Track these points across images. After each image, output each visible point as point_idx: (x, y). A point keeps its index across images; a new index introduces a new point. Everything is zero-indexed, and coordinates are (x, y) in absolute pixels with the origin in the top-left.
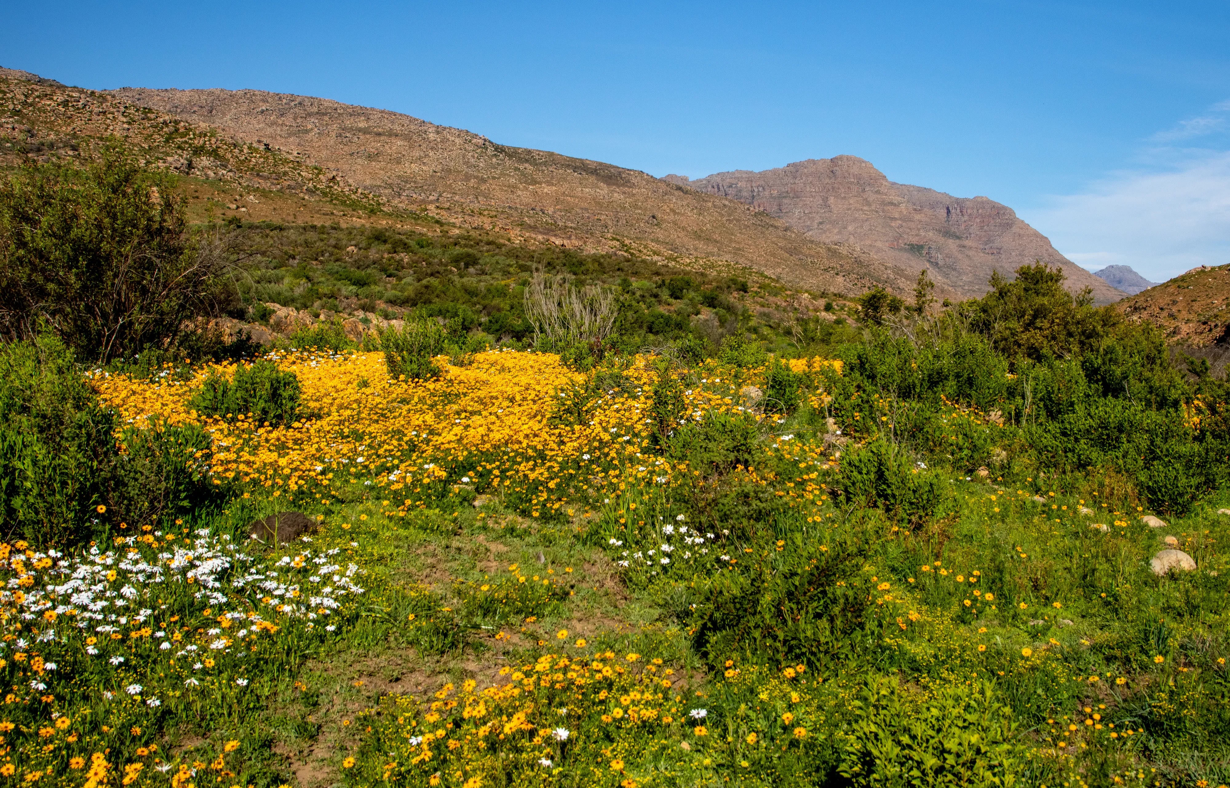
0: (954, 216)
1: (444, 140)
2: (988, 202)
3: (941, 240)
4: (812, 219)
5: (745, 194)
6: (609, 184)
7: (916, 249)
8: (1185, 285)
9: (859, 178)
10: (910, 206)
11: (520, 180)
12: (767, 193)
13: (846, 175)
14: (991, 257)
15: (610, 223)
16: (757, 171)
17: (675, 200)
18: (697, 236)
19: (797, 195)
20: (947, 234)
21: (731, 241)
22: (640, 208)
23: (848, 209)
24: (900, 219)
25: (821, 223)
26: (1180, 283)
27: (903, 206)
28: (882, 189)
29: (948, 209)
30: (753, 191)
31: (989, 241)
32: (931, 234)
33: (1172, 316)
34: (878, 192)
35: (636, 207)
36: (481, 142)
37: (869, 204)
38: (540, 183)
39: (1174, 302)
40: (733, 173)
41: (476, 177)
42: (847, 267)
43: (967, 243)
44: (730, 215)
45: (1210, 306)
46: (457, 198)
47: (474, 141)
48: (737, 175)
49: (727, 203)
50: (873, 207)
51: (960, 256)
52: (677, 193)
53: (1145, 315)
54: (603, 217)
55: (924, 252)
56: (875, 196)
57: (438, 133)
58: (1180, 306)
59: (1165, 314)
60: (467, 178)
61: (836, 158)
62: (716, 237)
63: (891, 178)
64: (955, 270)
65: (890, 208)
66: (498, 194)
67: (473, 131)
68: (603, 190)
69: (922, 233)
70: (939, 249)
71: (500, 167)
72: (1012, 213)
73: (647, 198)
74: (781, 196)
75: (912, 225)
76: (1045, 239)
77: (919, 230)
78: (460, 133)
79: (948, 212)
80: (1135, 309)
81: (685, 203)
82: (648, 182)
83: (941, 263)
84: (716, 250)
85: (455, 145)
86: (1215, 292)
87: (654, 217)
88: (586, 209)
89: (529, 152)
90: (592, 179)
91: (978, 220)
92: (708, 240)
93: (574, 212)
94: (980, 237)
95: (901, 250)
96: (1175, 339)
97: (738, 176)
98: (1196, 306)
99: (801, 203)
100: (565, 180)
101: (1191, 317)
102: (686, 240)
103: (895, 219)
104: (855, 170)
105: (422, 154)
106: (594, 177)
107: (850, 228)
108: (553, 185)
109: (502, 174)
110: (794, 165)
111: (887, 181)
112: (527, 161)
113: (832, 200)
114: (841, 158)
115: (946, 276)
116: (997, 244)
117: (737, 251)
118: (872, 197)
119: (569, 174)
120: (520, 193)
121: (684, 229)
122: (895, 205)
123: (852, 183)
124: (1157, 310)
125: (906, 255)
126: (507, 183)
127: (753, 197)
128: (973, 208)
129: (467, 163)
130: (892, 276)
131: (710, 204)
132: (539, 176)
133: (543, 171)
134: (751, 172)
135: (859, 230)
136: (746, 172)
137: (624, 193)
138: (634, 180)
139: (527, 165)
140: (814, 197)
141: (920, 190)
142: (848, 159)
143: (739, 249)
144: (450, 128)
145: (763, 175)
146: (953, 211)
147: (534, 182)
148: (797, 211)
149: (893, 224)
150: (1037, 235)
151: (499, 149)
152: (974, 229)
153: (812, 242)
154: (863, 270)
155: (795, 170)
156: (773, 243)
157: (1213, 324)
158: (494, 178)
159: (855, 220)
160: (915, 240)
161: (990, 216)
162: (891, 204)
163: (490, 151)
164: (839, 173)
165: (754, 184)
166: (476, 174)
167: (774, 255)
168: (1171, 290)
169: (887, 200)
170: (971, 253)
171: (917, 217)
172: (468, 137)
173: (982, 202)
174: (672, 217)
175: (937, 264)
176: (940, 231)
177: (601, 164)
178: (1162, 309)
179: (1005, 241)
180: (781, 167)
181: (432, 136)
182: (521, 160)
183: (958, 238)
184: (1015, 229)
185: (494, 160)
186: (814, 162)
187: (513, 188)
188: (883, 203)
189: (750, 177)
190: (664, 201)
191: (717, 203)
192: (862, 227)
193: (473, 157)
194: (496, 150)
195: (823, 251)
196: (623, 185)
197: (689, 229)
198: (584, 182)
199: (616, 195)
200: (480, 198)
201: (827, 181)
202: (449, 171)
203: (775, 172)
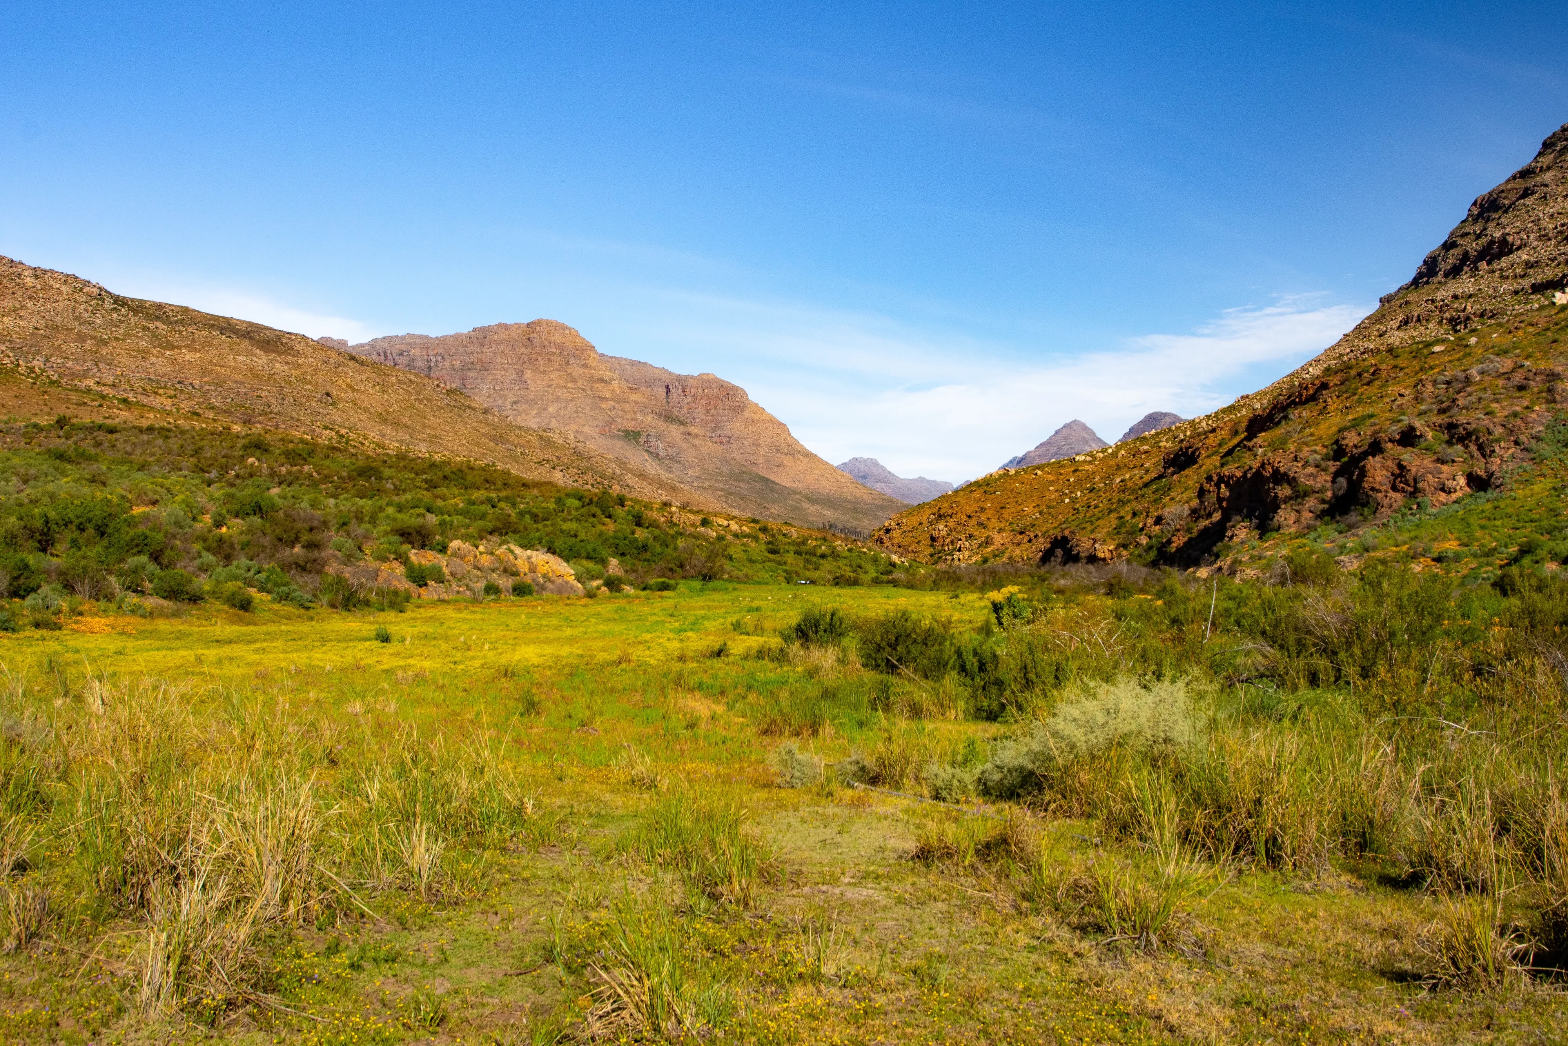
0: (674, 398)
1: (46, 288)
2: (716, 380)
3: (662, 425)
4: (504, 398)
5: (419, 364)
6: (266, 351)
7: (632, 436)
8: (992, 490)
9: (561, 347)
10: (625, 385)
11: (152, 342)
12: (447, 364)
13: (546, 343)
14: (721, 447)
15: (273, 401)
16: (433, 335)
17: (350, 371)
18: (383, 418)
19: (485, 367)
20: (669, 418)
21: (424, 426)
22: (310, 383)
23: (549, 386)
24: (613, 399)
25: (515, 403)
26: (986, 488)
27: (615, 384)
28: (590, 362)
29: (667, 387)
30: (429, 361)
31: (716, 427)
32: (650, 418)
33: (981, 524)
34: (585, 366)
35: (304, 381)
36: (96, 291)
37: (574, 381)
38: (179, 347)
39: (983, 509)
40: (403, 338)
41: (94, 338)
42: (565, 459)
43: (693, 430)
44: (418, 393)
45: (1021, 515)
46: (70, 364)
47: (86, 289)
48: (408, 340)
49: (412, 377)
50: (580, 384)
51: (685, 446)
52: (351, 364)
53: (951, 523)
54: (265, 394)
55: (642, 440)
56: (582, 370)
57: (37, 277)
58: (990, 513)
59: (973, 522)
60: (82, 338)
61: (532, 323)
62: (406, 420)
63: (600, 349)
64: (679, 462)
65: (600, 385)
66: (125, 360)
67: (83, 276)
68: (261, 359)
69: (639, 417)
70: (659, 437)
71: (123, 325)
72: (744, 394)
73: (316, 370)
74: (465, 368)
75: (627, 407)
76: (781, 426)
77: (635, 413)
78: (68, 279)
79: (668, 391)
80: (940, 516)
81: (364, 377)
82: (315, 349)
83: (662, 453)
84: (407, 437)
85: (61, 294)
86: (1024, 498)
87: (328, 395)
88: (242, 383)
89: (160, 306)
90: (245, 344)
91: (703, 402)
92: (397, 425)
93: (226, 386)
94: (706, 423)
95: (613, 437)
96: (989, 550)
97: (412, 340)
98: (1006, 513)
99: (490, 378)
100: (210, 344)
101: (1002, 525)
102: (369, 424)
103: (607, 399)
104: (557, 338)
105: (17, 304)
106: (247, 342)
107: (552, 409)
108: (196, 350)
109: (127, 335)
110: (482, 329)
111: (596, 352)
112: (158, 318)
113: (528, 374)
114: (539, 323)
115: (669, 469)
116: (726, 431)
117: (434, 439)
118: (577, 372)
119: (215, 337)
120: (153, 360)
121: (366, 410)
122: (605, 382)
123: (553, 354)
124: (965, 518)
125: (619, 444)
126: (135, 347)
127: (430, 368)
128: (697, 388)
129: (78, 318)
130: (618, 471)
131: (394, 379)
132: (175, 338)
133: (180, 332)
134: (426, 337)
135: (562, 412)
136: (420, 337)
137: (287, 363)
138: (298, 347)
139: (158, 324)
140: (506, 370)
141: (633, 363)
142: (549, 323)
143: (435, 437)
144: (52, 271)
145: (442, 341)
146: (673, 390)
147: (172, 347)
148: (485, 387)
149: (604, 406)
150: (773, 421)
151: (120, 302)
152: (699, 413)
153: (520, 428)
154: (584, 464)
155: (482, 336)
156: (475, 429)
157: (1032, 535)
158: (117, 339)
159: (557, 400)
160: (630, 426)
161: (718, 397)
162: (602, 380)
163: (108, 304)
164: (537, 341)
165: (431, 353)
166: (92, 333)
167: (477, 444)
168: (977, 495)
169: (596, 376)
170: (697, 442)
171: (633, 397)
172: (78, 285)
173: (709, 381)
174: (350, 395)
175: (658, 455)
176: (660, 415)
177: (251, 324)
178: (969, 517)
179: (736, 427)
180: (466, 332)
181: (29, 281)
182: (149, 317)
183: (682, 423)
184: (747, 414)
185: (115, 315)
186: (506, 326)
187: (145, 354)
188: (592, 379)
189: (426, 343)
190: (338, 374)
191: (401, 377)
192: (566, 408)
193: (86, 310)
194: (116, 302)
195: (534, 440)
196: (284, 353)
197: (372, 410)
198: (236, 348)
199: (278, 365)
200: (101, 366)
201: (523, 350)
202: (56, 328)
203: (457, 337)
